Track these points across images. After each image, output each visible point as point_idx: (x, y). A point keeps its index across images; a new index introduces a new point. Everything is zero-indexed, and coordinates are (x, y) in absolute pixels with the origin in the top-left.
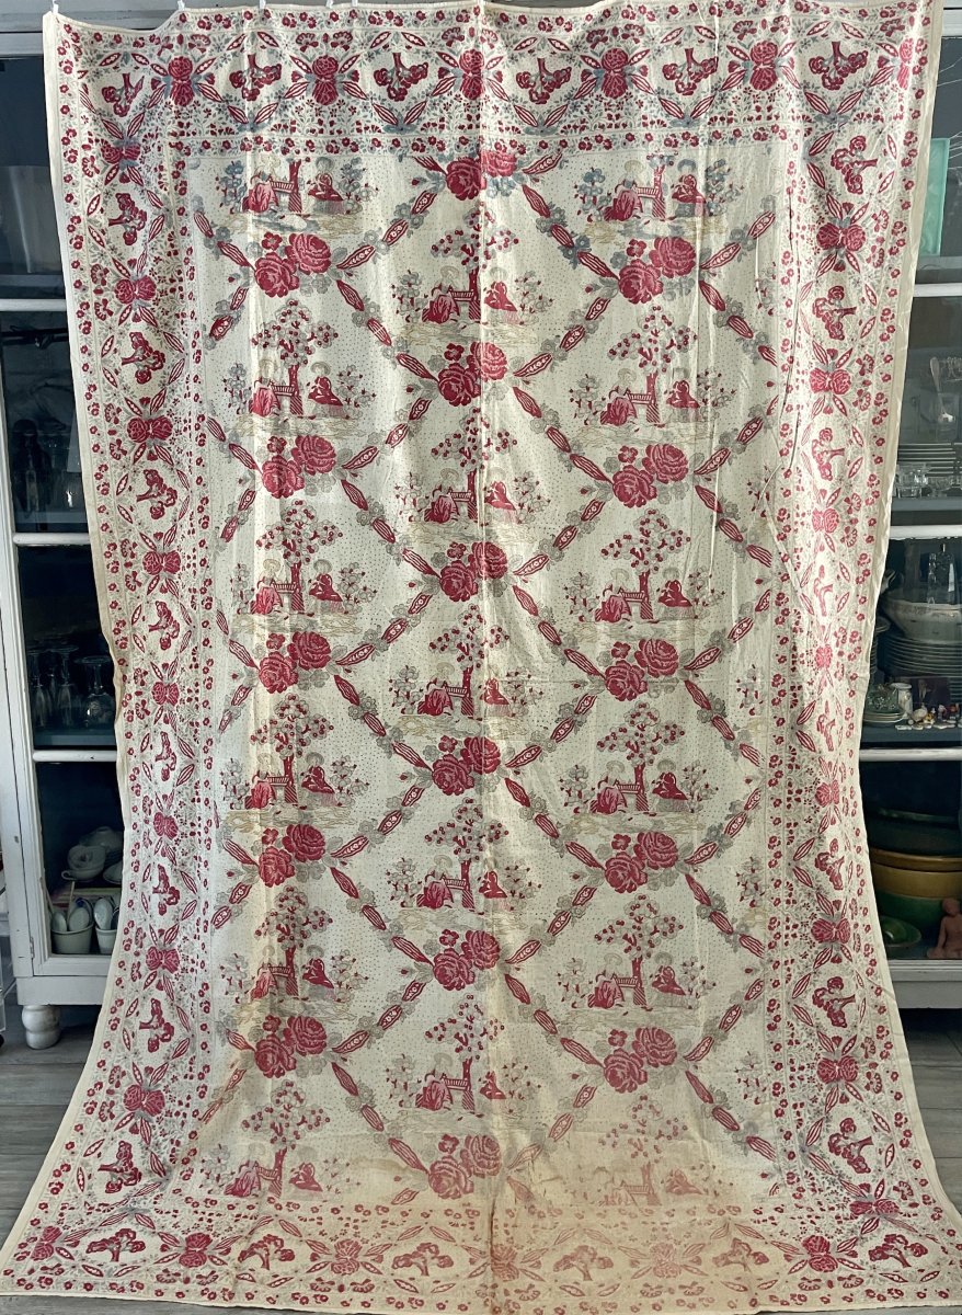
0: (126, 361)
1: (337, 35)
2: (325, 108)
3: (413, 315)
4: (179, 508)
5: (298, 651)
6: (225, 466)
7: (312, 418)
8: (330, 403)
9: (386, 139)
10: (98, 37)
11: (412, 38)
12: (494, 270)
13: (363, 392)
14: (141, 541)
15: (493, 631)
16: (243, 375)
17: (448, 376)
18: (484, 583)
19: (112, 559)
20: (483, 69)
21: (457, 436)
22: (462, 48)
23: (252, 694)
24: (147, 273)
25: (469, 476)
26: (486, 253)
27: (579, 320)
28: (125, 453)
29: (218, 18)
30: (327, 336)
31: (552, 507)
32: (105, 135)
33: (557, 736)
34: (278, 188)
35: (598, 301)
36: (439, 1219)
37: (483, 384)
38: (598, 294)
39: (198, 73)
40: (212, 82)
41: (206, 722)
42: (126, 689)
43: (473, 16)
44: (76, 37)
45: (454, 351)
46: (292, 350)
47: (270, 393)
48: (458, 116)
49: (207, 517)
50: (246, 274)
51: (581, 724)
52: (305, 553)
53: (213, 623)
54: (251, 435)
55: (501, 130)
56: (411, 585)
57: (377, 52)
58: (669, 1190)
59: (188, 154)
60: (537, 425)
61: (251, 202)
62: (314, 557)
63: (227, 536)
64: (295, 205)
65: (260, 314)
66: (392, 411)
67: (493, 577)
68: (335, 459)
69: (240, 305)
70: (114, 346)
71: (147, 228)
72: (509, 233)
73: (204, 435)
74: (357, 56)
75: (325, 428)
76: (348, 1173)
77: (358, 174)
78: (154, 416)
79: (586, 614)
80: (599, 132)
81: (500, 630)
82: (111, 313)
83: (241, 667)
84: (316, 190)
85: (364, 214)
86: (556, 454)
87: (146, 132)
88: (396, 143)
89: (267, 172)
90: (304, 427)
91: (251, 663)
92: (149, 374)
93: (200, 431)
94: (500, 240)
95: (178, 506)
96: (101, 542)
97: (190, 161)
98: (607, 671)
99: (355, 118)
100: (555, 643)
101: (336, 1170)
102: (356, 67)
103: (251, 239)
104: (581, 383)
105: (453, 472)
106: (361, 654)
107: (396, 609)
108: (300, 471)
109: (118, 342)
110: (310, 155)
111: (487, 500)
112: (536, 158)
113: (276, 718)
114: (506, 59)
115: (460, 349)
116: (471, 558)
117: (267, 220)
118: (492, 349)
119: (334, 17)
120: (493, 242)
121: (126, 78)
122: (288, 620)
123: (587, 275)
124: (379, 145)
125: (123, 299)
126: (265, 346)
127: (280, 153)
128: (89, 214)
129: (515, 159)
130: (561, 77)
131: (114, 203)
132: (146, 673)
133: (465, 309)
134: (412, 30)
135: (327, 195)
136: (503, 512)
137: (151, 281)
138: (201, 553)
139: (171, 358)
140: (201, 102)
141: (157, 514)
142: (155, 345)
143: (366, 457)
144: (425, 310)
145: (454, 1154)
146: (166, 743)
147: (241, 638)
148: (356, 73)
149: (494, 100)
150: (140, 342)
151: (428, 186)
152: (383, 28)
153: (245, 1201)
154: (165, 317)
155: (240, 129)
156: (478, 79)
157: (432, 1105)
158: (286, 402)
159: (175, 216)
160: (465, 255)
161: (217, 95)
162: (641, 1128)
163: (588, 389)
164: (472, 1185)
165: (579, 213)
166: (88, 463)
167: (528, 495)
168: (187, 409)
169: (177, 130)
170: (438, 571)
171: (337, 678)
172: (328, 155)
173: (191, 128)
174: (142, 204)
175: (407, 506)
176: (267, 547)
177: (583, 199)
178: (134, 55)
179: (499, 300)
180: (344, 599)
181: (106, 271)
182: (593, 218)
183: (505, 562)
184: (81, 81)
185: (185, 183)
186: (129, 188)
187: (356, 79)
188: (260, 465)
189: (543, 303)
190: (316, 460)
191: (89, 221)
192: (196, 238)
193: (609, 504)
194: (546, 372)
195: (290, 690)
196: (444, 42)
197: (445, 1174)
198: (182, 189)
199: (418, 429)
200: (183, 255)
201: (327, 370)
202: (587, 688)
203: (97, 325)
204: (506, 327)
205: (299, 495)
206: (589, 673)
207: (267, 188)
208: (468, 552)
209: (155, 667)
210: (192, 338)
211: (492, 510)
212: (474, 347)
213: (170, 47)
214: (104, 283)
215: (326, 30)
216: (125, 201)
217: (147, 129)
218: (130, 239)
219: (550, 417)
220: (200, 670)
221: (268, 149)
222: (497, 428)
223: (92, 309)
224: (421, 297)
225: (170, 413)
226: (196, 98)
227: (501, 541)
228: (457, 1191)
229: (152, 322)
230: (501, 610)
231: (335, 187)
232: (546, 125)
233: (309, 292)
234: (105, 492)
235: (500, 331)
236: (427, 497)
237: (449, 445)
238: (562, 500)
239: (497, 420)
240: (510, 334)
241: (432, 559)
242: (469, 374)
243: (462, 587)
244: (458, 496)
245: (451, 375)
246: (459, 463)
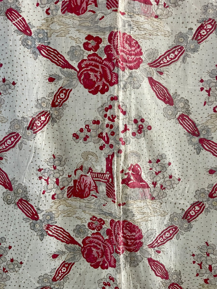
3: (52, 7)
13: (4, 80)
17: (87, 66)
18: (122, 257)
21: (96, 122)
25: (107, 159)
31: (181, 186)
37: (121, 72)
45: (92, 42)
56: (55, 256)
60: (170, 112)
66: (34, 98)
67: (129, 250)
79: (211, 278)
86: (185, 138)
104: (211, 73)
105: (93, 154)
107: (41, 279)
111: (124, 181)
115: (98, 40)
116: (109, 232)
118: (129, 40)
136: (138, 191)
143: (9, 142)
144: (64, 3)
167: (160, 175)
170: (80, 240)
175: (51, 186)
183: (141, 237)
194: (179, 63)
199: (60, 116)
204: (142, 19)
208: (107, 226)
211: (129, 190)
212: (112, 37)
219: (181, 105)
222: (133, 115)
227: (137, 220)
235: (137, 22)
236: (70, 176)
237: (89, 131)
238: (191, 179)
239: (133, 107)
240: (146, 26)
241: (74, 231)
242: (107, 63)
243: (102, 257)
244: (98, 176)
245: (90, 65)
246: (98, 146)
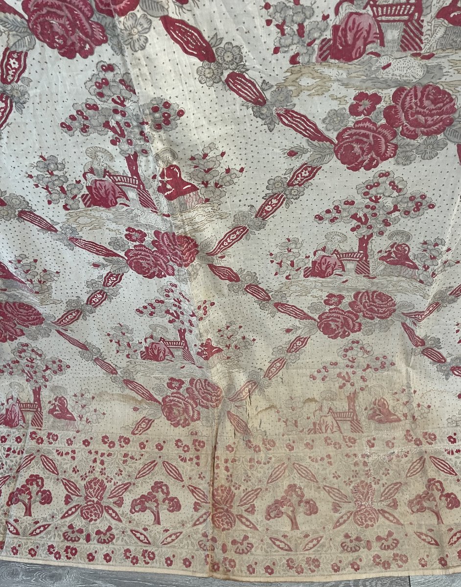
36: (171, 452)
58: (371, 417)
76: (94, 405)
101: (84, 402)
145: (181, 390)
153: (15, 432)
157: (156, 358)
162: (350, 364)
164: (199, 413)
197: (175, 405)
228: (186, 420)
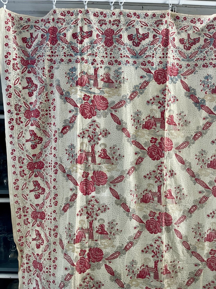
0: (27, 141)
1: (114, 21)
2: (108, 48)
3: (138, 126)
4: (46, 195)
5: (91, 255)
6: (65, 183)
7: (99, 164)
8: (106, 159)
9: (131, 60)
10: (21, 19)
11: (143, 23)
12: (170, 111)
13: (120, 155)
14: (30, 207)
15: (166, 246)
16: (74, 149)
17: (151, 149)
18: (164, 228)
19: (19, 214)
20: (169, 36)
21: (154, 171)
22: (163, 27)
23: (73, 277)
24: (37, 108)
25: (158, 187)
26: (168, 104)
27: (200, 129)
28: (25, 175)
29: (68, 12)
30: (106, 133)
31: (188, 198)
32: (22, 55)
33: (188, 284)
34: (89, 77)
35: (207, 123)
37: (165, 153)
38: (207, 120)
39: (60, 32)
40: (65, 36)
41: (54, 282)
42: (22, 261)
43: (167, 16)
44: (13, 18)
45: (154, 140)
46: (92, 139)
47: (84, 155)
48: (159, 53)
49: (57, 202)
50: (77, 110)
51: (197, 280)
52: (95, 216)
53: (58, 243)
54: (76, 172)
55: (174, 59)
56: (135, 228)
57: (129, 28)
59: (55, 63)
60: (183, 168)
61: (79, 83)
62: (98, 218)
63: (65, 210)
64: (96, 84)
65: (81, 125)
66: (130, 162)
67: (167, 225)
68: (107, 179)
69: (74, 122)
70: (23, 135)
71: (38, 90)
72: (175, 97)
73: (57, 170)
74: (122, 29)
75: (104, 168)
77: (121, 73)
78: (38, 161)
79: (201, 239)
80: (211, 61)
81: (168, 245)
82: (22, 122)
83: (69, 265)
84: (104, 79)
85: (122, 89)
86: (189, 178)
87: (38, 55)
88: (135, 62)
89: (86, 71)
90: (96, 168)
91: (73, 265)
92: (36, 145)
93: (56, 168)
94: (172, 99)
95: (45, 194)
96: (15, 208)
97: (55, 66)
98: (208, 260)
99: (120, 52)
100: (188, 249)
102: (121, 33)
103: (79, 97)
104: (200, 152)
105: (152, 184)
106: (115, 255)
107: (129, 238)
108: (94, 184)
109: (25, 133)
110: (102, 65)
111: (165, 196)
112: (185, 70)
113: (82, 283)
114: (176, 33)
115: (156, 139)
116: (158, 218)
117: (85, 89)
118: (168, 139)
119: (114, 14)
120: (170, 100)
121: (31, 34)
122: (87, 243)
123: (204, 113)
124: (129, 63)
125: (27, 117)
126: (83, 137)
127: (91, 64)
128: (15, 85)
129: (178, 70)
130: (196, 41)
131: (25, 81)
132: (30, 256)
133: (159, 125)
134: (143, 20)
135: (108, 81)
136: (171, 200)
137: (38, 111)
138: (54, 215)
139: (45, 139)
140: (61, 44)
141: (37, 197)
142: (39, 135)
143: (119, 179)
144: (143, 125)
146: (37, 284)
147: (70, 253)
148: (121, 35)
149: (172, 47)
150: (33, 134)
151: (147, 79)
152: (132, 19)
154: (43, 124)
155: (76, 55)
156: (167, 39)
158: (90, 159)
159: (48, 87)
160: (159, 105)
161: (67, 41)
163: (202, 155)
165: (202, 90)
166: (11, 178)
167: (179, 194)
168: (51, 159)
169: (51, 54)
170: (145, 222)
171: (106, 265)
172: (109, 66)
173: (56, 54)
174: (36, 82)
175: (134, 198)
176: (81, 215)
177: (204, 85)
178: (35, 26)
179: (171, 122)
180: (109, 233)
181: (21, 106)
182: (207, 93)
183: (172, 220)
184: (13, 34)
185: (53, 74)
186: (31, 75)
187: (121, 38)
188: (79, 183)
189: (187, 123)
190: (100, 180)
191: (15, 87)
192: (57, 95)
193: (210, 198)
194: (187, 148)
195: (88, 271)
196: (155, 25)
198: (52, 77)
199: (139, 168)
200: (51, 101)
201: (106, 146)
202: (200, 266)
203: (16, 127)
204: (173, 131)
205: (93, 194)
206: (201, 261)
207: (85, 77)
209: (34, 254)
210: (54, 133)
211: (167, 200)
212: (162, 139)
213: (49, 22)
214: (20, 111)
215: (110, 19)
216: (29, 80)
217: (39, 53)
218: (31, 95)
219: (188, 164)
220: (52, 261)
221: (86, 62)
222: (169, 169)
223: (14, 121)
224: (142, 120)
225: (44, 160)
226: (59, 42)
227: (170, 212)
229: (38, 126)
230: (169, 238)
231: (111, 78)
232: (189, 58)
233: (100, 117)
234: (17, 189)
235: (171, 133)
236: (141, 194)
237: (151, 175)
238: (192, 195)
239: (169, 166)
240: (175, 134)
241: (143, 217)
242: (159, 148)
243: (154, 228)
244: (154, 194)
245: (152, 149)
246: (154, 181)
